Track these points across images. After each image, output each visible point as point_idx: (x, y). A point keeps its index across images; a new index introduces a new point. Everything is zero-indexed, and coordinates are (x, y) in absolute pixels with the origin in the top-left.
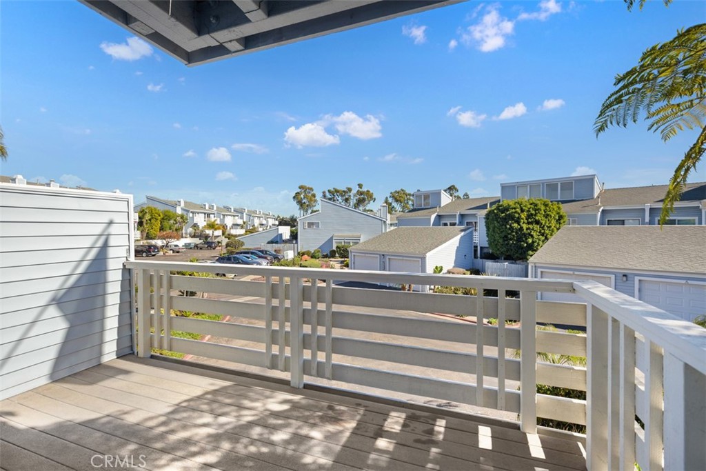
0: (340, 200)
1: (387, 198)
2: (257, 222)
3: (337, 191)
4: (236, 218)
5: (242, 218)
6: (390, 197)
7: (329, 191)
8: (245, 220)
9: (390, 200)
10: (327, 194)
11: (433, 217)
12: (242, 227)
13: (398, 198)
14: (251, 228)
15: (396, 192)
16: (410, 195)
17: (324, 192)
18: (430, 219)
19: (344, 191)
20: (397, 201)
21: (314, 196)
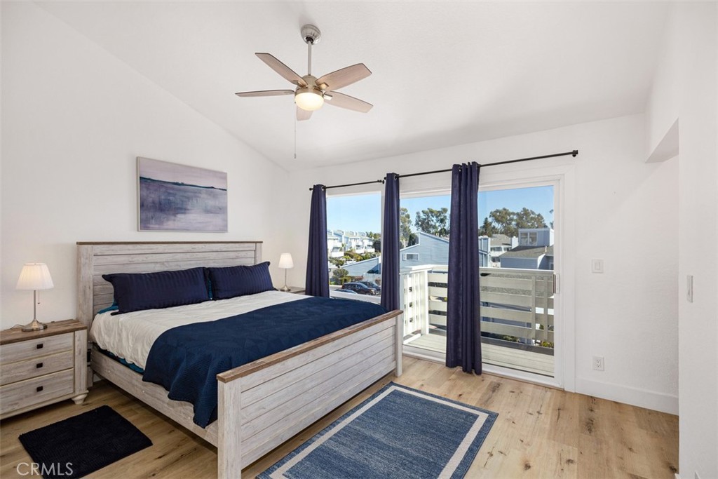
0: (435, 221)
1: (487, 219)
2: (354, 244)
3: (432, 212)
4: (336, 241)
5: (341, 241)
6: (490, 216)
7: (423, 212)
8: (343, 242)
9: (490, 220)
10: (422, 215)
11: (540, 258)
12: (341, 250)
13: (500, 218)
14: (349, 250)
15: (497, 211)
16: (513, 214)
17: (418, 213)
18: (536, 261)
19: (439, 212)
20: (497, 221)
21: (408, 216)
